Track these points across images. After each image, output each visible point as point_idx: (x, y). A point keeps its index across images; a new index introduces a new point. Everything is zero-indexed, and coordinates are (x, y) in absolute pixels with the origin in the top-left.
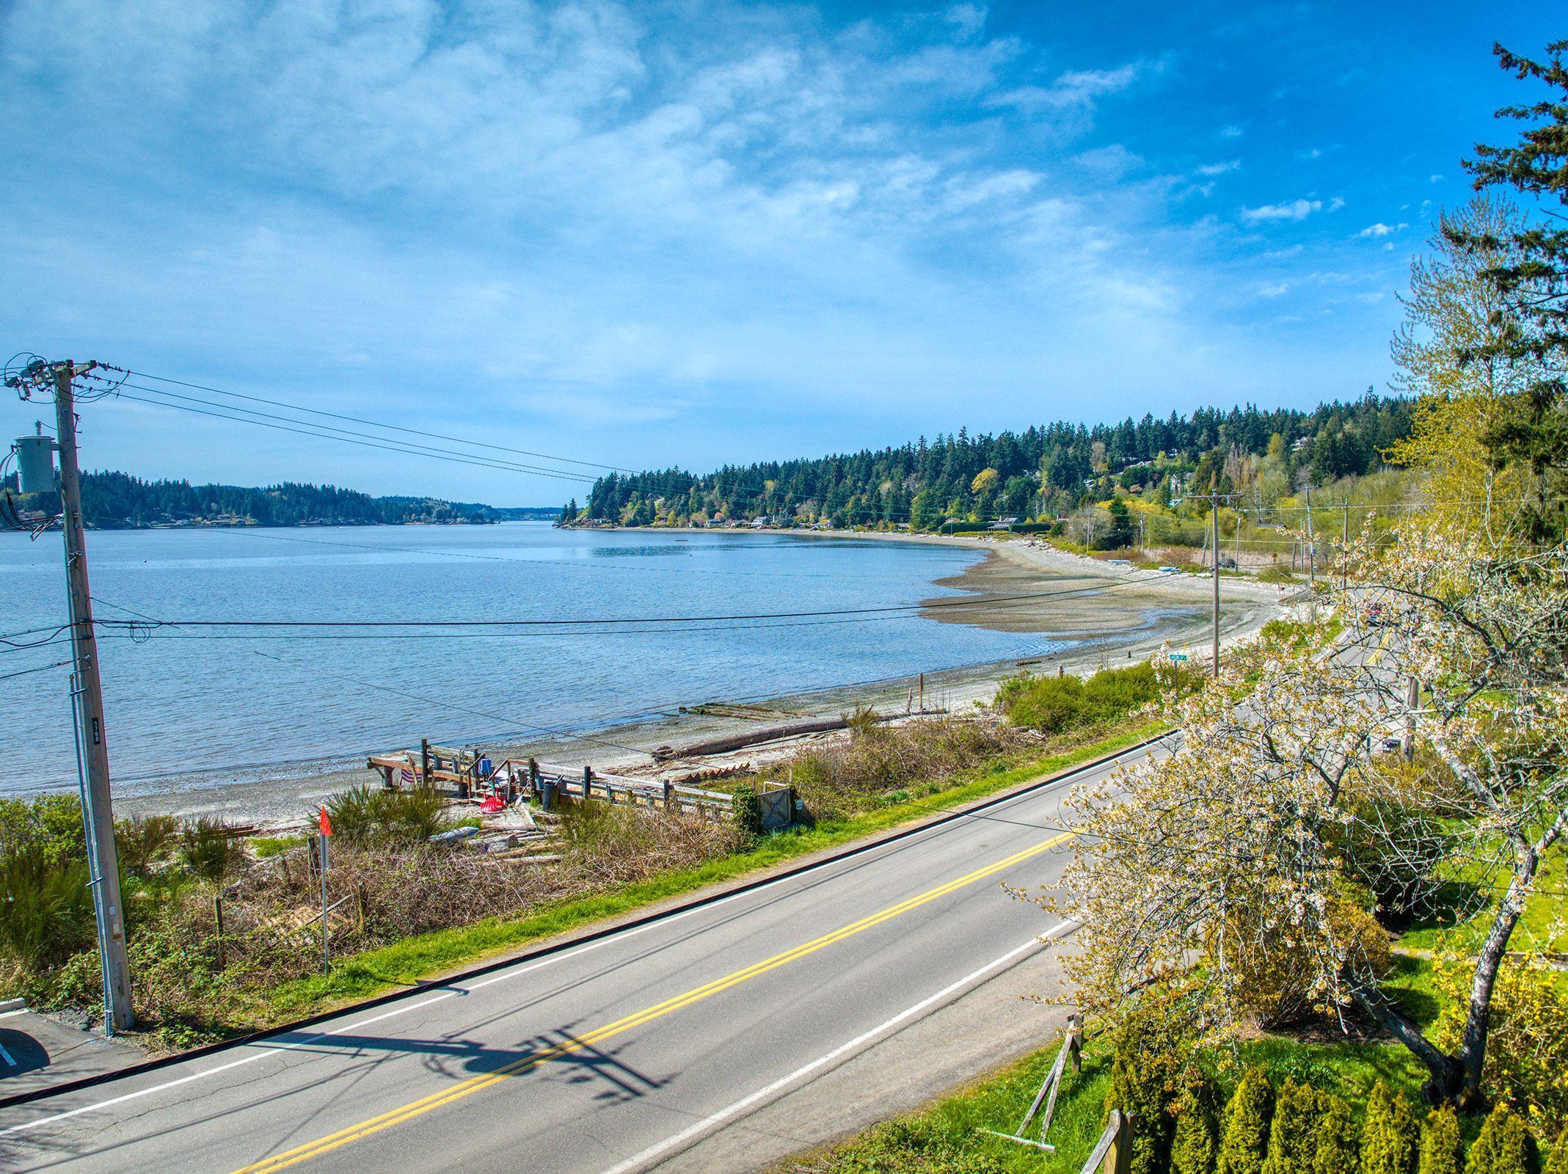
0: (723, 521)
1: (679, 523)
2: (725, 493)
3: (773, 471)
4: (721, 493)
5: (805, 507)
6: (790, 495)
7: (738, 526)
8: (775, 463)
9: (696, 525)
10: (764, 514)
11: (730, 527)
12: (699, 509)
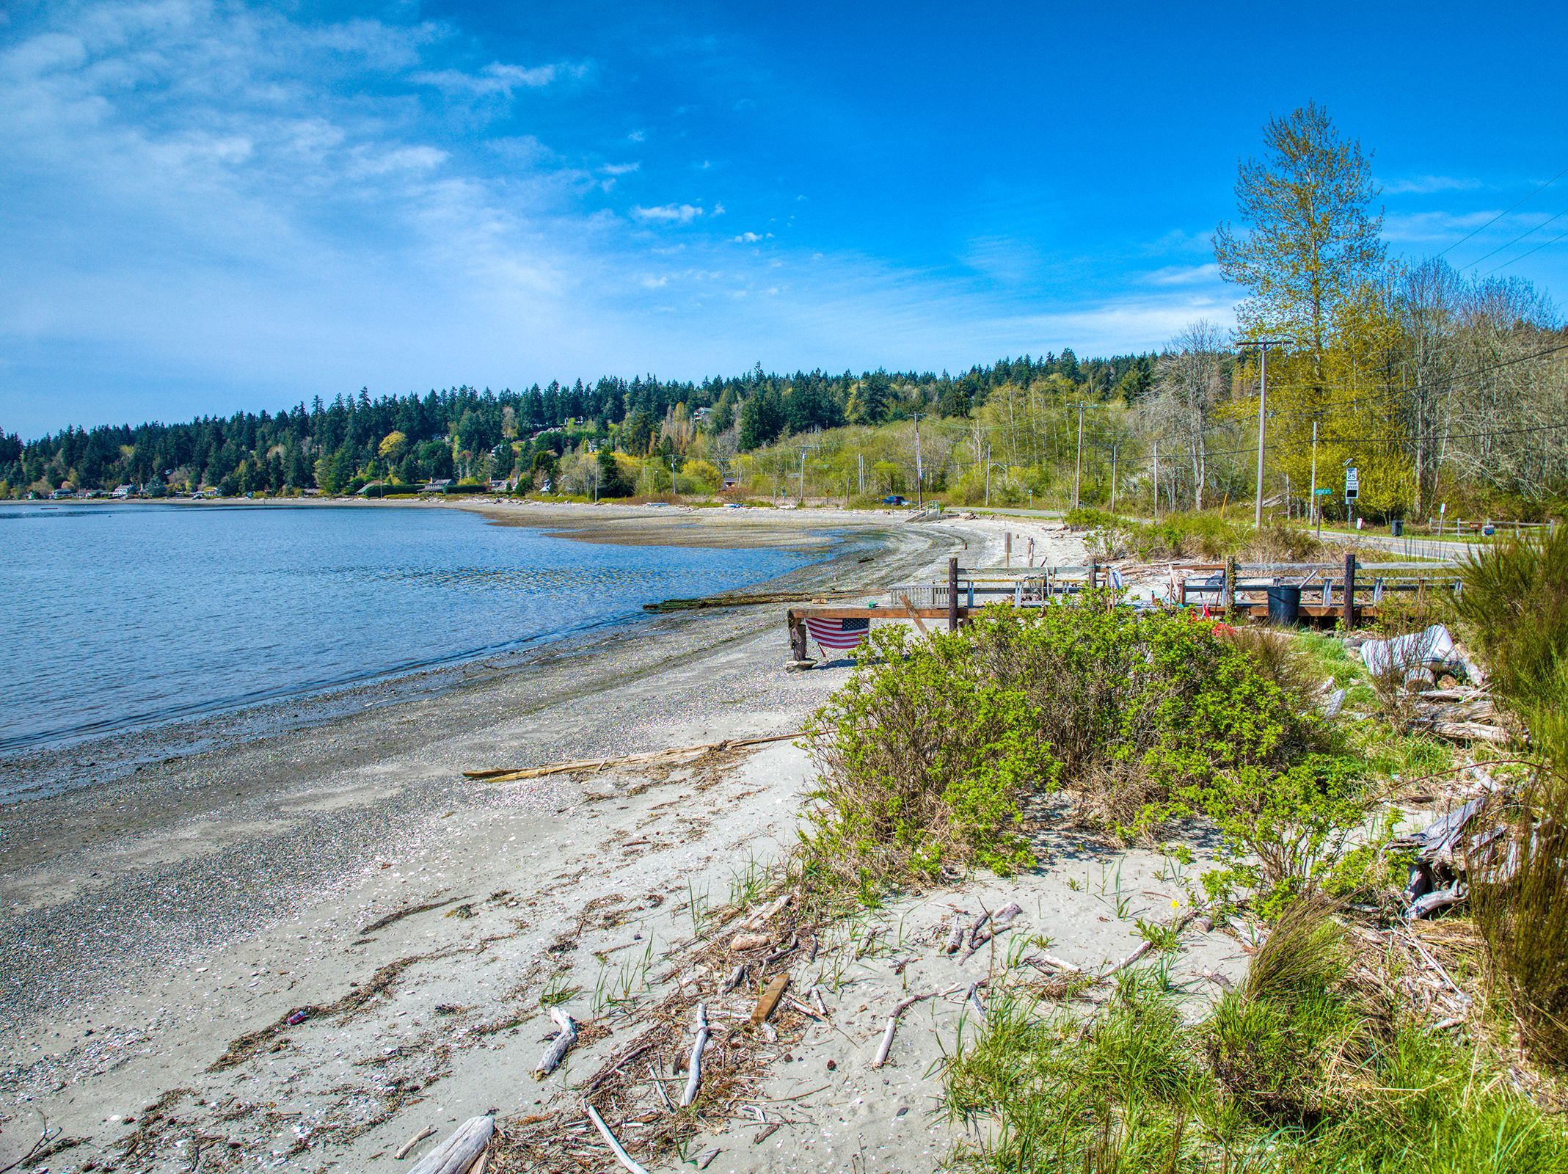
0: (74, 491)
1: (15, 494)
2: (71, 461)
3: (126, 436)
4: (66, 458)
5: (177, 474)
6: (157, 461)
7: (95, 497)
8: (127, 427)
9: (38, 496)
10: (127, 482)
11: (85, 497)
12: (38, 479)
